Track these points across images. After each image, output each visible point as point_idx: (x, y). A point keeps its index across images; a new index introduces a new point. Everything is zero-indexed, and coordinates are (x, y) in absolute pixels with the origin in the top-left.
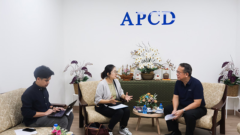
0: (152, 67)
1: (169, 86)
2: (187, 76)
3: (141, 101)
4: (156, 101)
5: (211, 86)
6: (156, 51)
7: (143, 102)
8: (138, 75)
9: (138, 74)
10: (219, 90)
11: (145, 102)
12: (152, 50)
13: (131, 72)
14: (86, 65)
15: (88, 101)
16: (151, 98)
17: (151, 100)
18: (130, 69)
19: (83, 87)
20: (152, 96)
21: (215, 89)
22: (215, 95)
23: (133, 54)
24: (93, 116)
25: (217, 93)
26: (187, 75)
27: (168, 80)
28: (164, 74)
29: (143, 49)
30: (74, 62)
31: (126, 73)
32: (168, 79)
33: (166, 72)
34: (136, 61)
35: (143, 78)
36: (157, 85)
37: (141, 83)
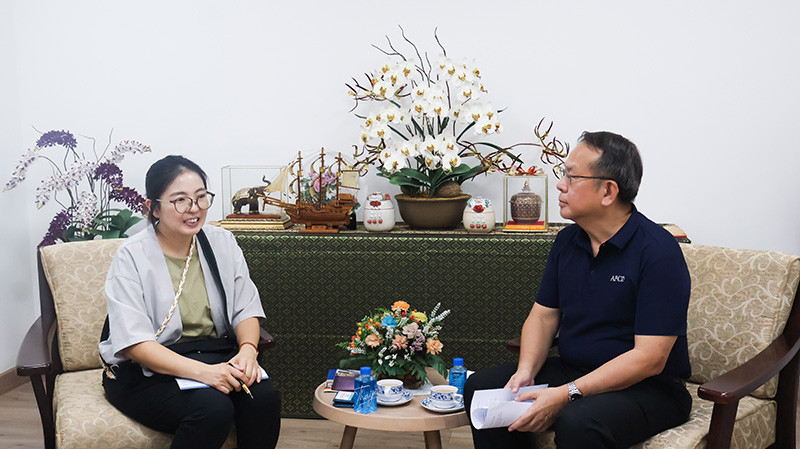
0: (449, 160)
1: (534, 261)
2: (607, 201)
3: (359, 346)
4: (435, 346)
5: (731, 266)
6: (471, 77)
7: (368, 348)
8: (375, 204)
9: (378, 198)
10: (765, 285)
11: (377, 349)
12: (451, 72)
13: (342, 191)
14: (119, 152)
15: (89, 340)
16: (411, 330)
17: (410, 341)
18: (335, 170)
19: (58, 273)
20: (420, 316)
21: (746, 280)
22: (744, 313)
23: (362, 93)
24: (79, 427)
25: (756, 305)
26: (609, 192)
27: (534, 228)
28: (514, 199)
29: (404, 65)
30: (50, 138)
31: (322, 192)
32: (535, 222)
33: (526, 187)
34: (363, 132)
35: (408, 221)
36: (469, 255)
37: (387, 246)
